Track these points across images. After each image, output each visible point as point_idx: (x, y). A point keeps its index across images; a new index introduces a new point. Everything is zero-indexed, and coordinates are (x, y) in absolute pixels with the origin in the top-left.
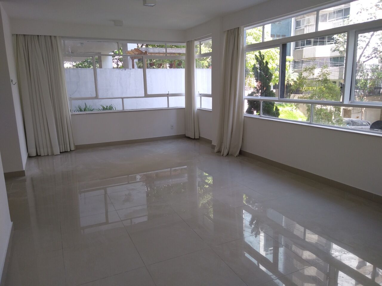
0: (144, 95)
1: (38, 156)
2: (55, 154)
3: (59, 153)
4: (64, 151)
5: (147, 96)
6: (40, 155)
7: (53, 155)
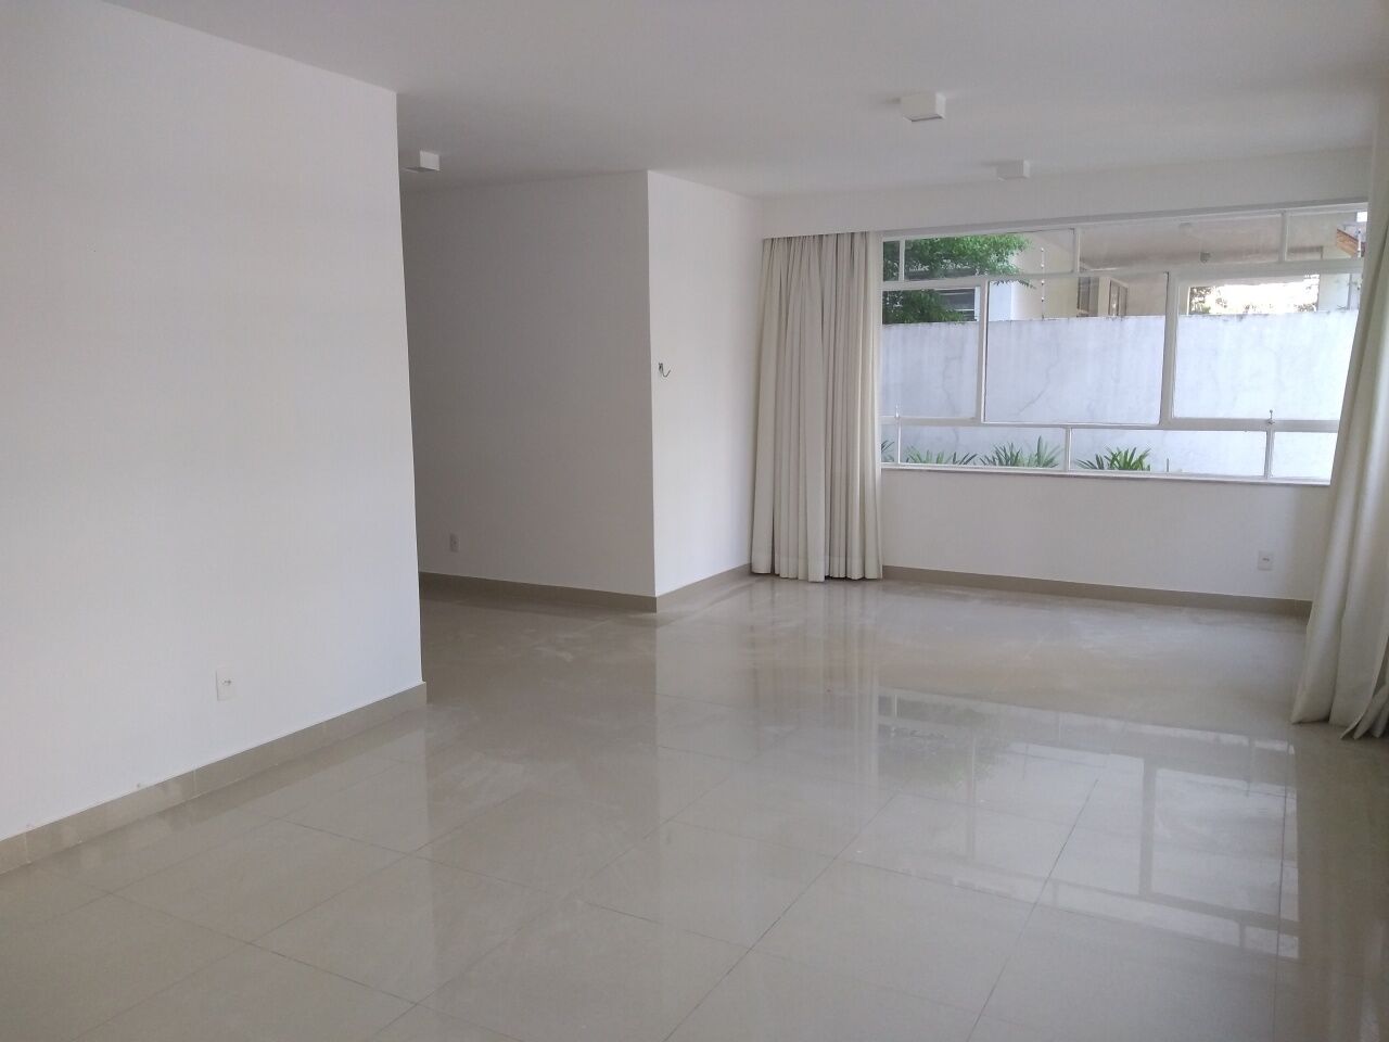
0: (1155, 420)
1: (773, 574)
2: (811, 579)
3: (822, 579)
4: (842, 576)
5: (1168, 422)
6: (778, 575)
7: (806, 580)
